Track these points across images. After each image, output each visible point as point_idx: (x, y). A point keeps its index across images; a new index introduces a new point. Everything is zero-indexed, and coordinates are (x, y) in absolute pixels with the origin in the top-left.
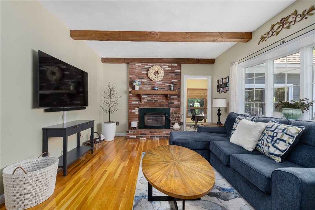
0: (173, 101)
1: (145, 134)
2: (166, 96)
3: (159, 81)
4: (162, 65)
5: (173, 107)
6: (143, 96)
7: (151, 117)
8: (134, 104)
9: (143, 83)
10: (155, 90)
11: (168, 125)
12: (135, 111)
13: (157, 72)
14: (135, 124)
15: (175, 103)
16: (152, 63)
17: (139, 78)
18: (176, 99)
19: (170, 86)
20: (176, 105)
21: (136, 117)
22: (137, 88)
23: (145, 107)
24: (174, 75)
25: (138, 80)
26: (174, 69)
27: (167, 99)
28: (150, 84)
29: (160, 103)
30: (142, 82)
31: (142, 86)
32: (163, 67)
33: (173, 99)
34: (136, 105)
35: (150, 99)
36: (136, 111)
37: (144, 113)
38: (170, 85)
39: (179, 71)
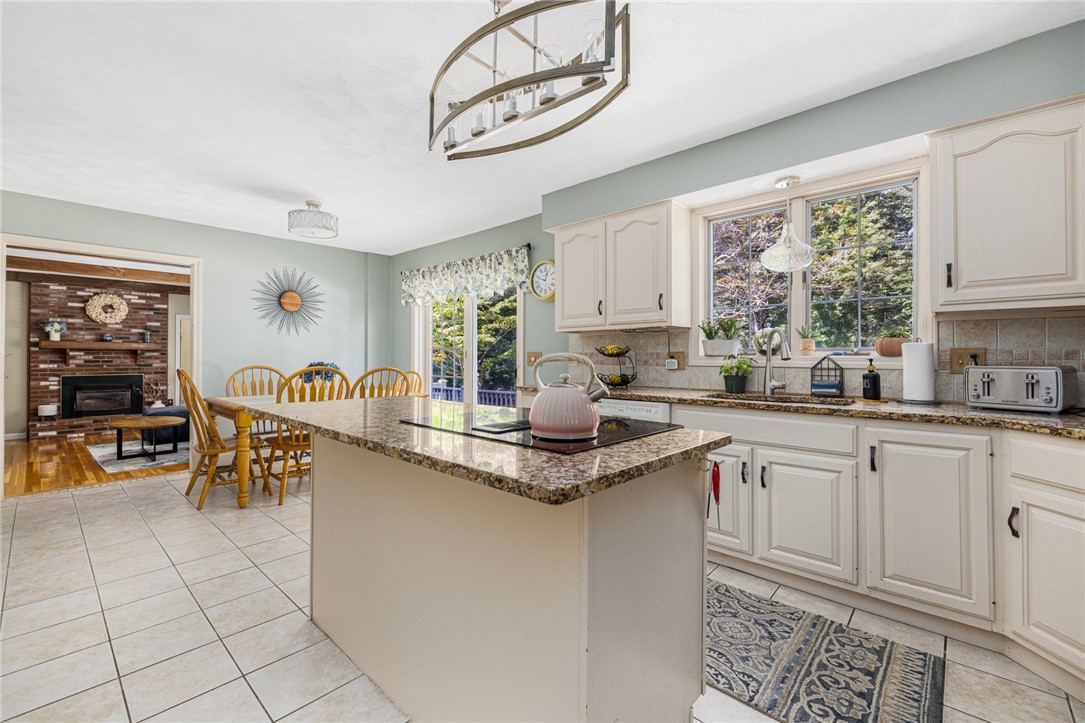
0: (149, 362)
1: (82, 426)
2: (134, 353)
3: (116, 323)
4: (123, 292)
5: (150, 373)
6: (71, 354)
7: (96, 394)
8: (45, 370)
9: (70, 327)
10: (106, 341)
11: (137, 406)
12: (47, 383)
13: (111, 306)
14: (49, 409)
15: (154, 365)
16: (96, 287)
17: (60, 316)
18: (157, 358)
19: (142, 334)
20: (157, 368)
21: (52, 397)
22: (55, 337)
23: (78, 374)
24: (152, 313)
25: (58, 320)
26: (151, 302)
27: (136, 359)
28: (92, 329)
29: (118, 365)
30: (68, 324)
31: (68, 333)
32: (125, 296)
33: (150, 358)
34: (51, 370)
35: (91, 357)
36: (53, 384)
37: (71, 388)
38: (141, 331)
39: (165, 306)
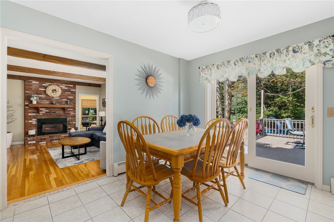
0: (69, 112)
1: (45, 139)
2: (64, 109)
3: (57, 97)
4: (59, 84)
5: (70, 117)
6: (41, 109)
7: (50, 126)
8: (31, 116)
9: (40, 98)
10: (53, 104)
11: (65, 130)
12: (32, 121)
13: (55, 90)
14: (32, 132)
15: (71, 114)
16: (49, 82)
17: (36, 94)
18: (72, 111)
19: (67, 101)
20: (72, 115)
21: (33, 127)
22: (35, 102)
23: (43, 117)
24: (70, 93)
25: (36, 95)
26: (70, 88)
27: (64, 111)
28: (48, 99)
29: (58, 114)
30: (39, 97)
31: (39, 101)
32: (60, 86)
33: (69, 111)
34: (33, 116)
35: (48, 111)
36: (34, 122)
37: (41, 123)
38: (66, 100)
39: (75, 90)
